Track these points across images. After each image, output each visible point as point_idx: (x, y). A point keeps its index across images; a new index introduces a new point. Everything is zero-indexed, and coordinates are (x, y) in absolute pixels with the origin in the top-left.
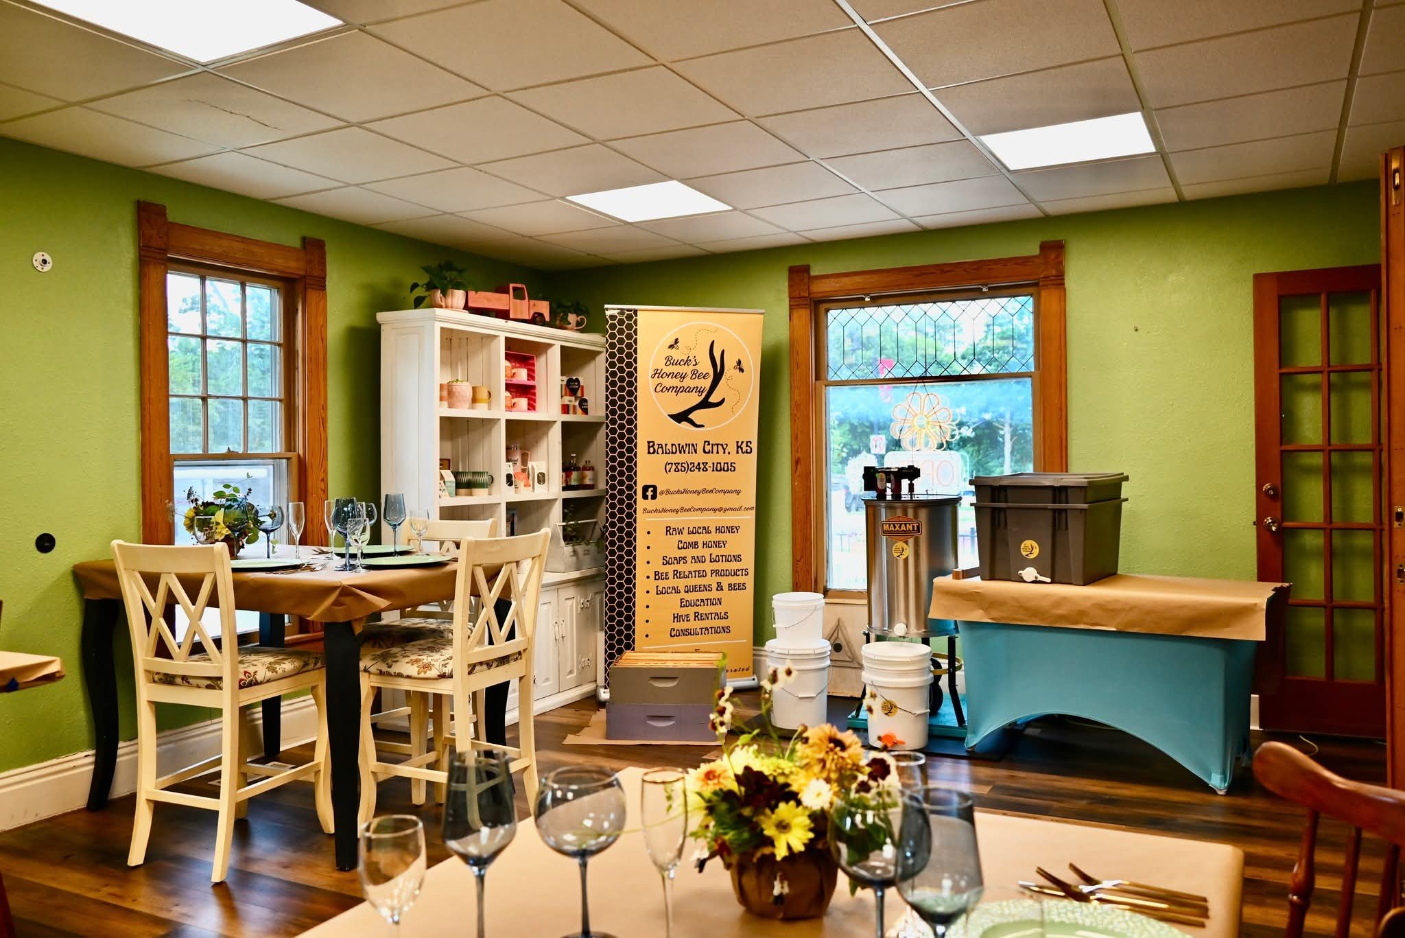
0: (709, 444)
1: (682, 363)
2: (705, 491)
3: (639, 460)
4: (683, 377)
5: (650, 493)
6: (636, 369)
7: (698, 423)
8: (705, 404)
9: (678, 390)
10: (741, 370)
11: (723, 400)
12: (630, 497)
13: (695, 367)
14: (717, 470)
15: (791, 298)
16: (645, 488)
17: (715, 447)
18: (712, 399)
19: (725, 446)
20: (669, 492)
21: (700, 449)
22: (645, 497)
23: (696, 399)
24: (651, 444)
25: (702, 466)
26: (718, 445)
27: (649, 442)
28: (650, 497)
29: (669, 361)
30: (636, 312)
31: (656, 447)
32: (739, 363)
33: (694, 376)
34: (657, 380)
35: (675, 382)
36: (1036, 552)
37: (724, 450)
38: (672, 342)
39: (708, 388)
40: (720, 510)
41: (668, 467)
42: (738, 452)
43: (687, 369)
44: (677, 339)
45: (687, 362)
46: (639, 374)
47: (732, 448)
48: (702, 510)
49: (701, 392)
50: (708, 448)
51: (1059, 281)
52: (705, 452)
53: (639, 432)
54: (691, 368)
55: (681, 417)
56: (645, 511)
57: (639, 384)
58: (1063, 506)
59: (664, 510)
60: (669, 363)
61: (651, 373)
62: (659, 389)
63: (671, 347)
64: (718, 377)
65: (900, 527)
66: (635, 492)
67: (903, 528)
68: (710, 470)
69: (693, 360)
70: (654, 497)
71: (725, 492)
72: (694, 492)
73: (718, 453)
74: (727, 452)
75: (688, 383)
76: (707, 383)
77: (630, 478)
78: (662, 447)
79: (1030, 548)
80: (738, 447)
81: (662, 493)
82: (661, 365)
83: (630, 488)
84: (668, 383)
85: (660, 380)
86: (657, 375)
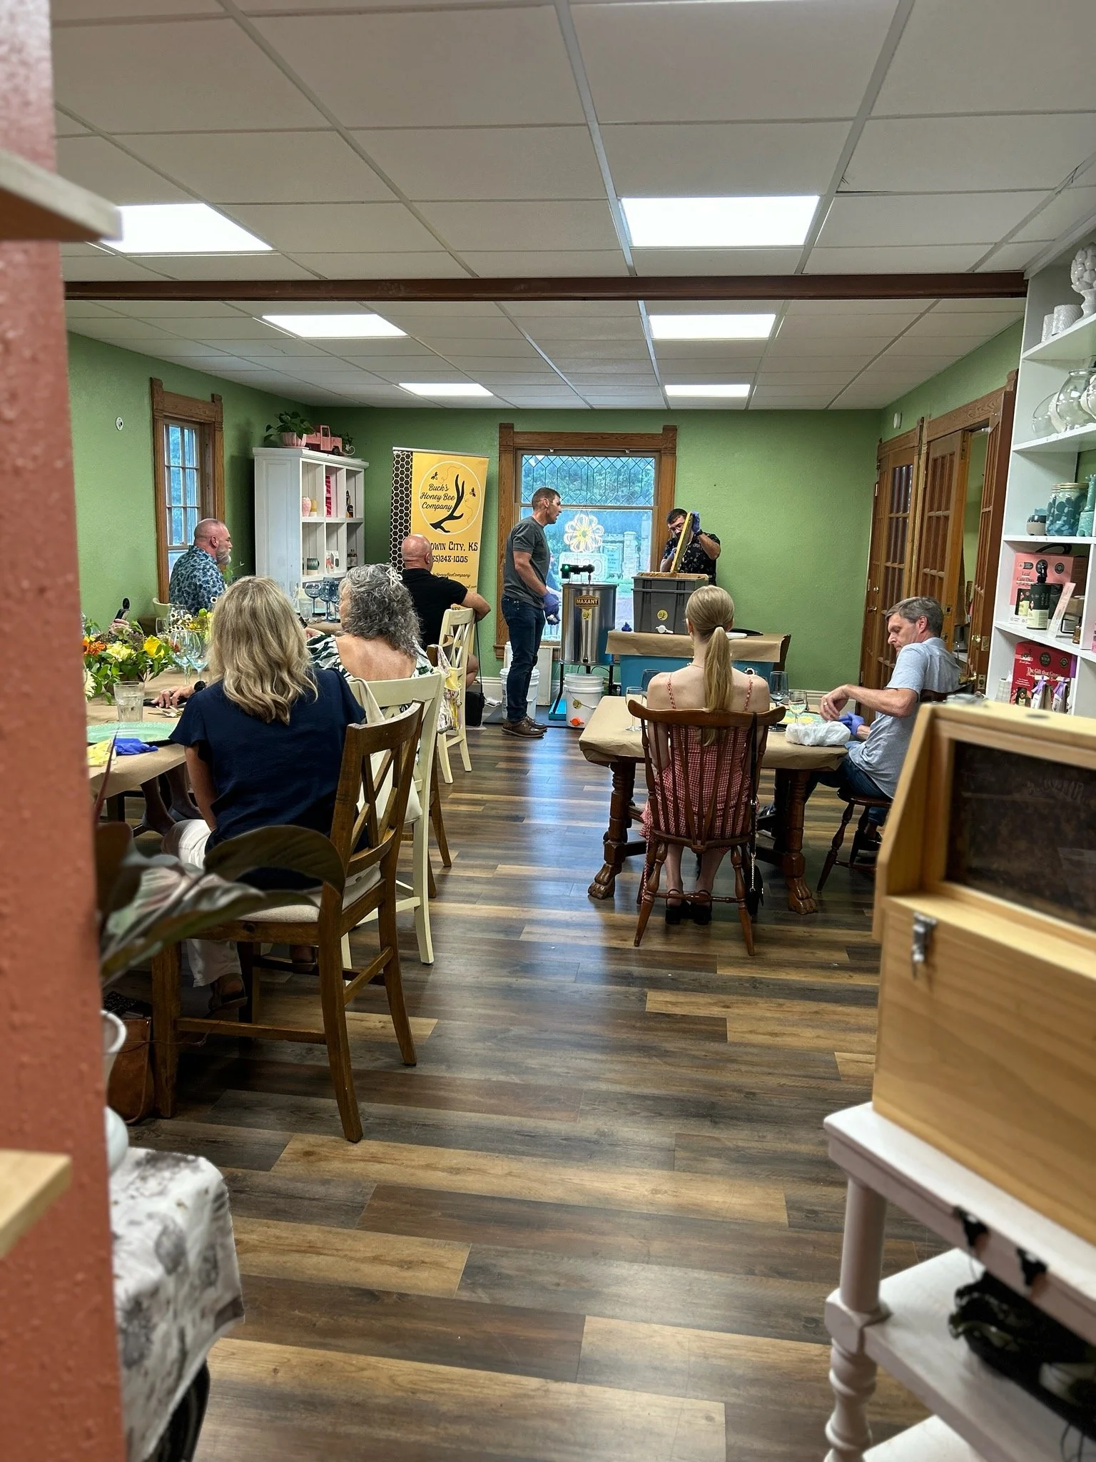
0: (452, 544)
1: (438, 489)
4: (439, 499)
6: (411, 492)
7: (446, 530)
8: (451, 517)
9: (436, 507)
10: (474, 495)
11: (463, 515)
13: (446, 492)
14: (456, 561)
15: (501, 445)
17: (456, 546)
18: (456, 514)
19: (462, 545)
21: (447, 547)
23: (447, 513)
25: (448, 558)
26: (458, 544)
29: (431, 487)
30: (412, 452)
32: (473, 490)
33: (445, 499)
34: (424, 500)
35: (434, 502)
36: (666, 617)
37: (461, 547)
38: (433, 474)
39: (453, 506)
42: (469, 550)
43: (441, 494)
44: (436, 473)
45: (442, 488)
46: (413, 496)
47: (466, 546)
49: (448, 508)
50: (452, 546)
51: (672, 452)
52: (450, 549)
54: (444, 492)
55: (437, 525)
57: (412, 502)
58: (682, 591)
61: (420, 495)
62: (425, 506)
63: (433, 478)
64: (460, 499)
65: (587, 601)
67: (589, 602)
68: (452, 561)
69: (445, 487)
73: (457, 550)
74: (463, 549)
75: (442, 502)
76: (453, 503)
79: (663, 614)
80: (469, 546)
82: (426, 490)
84: (430, 502)
85: (426, 500)
86: (424, 497)
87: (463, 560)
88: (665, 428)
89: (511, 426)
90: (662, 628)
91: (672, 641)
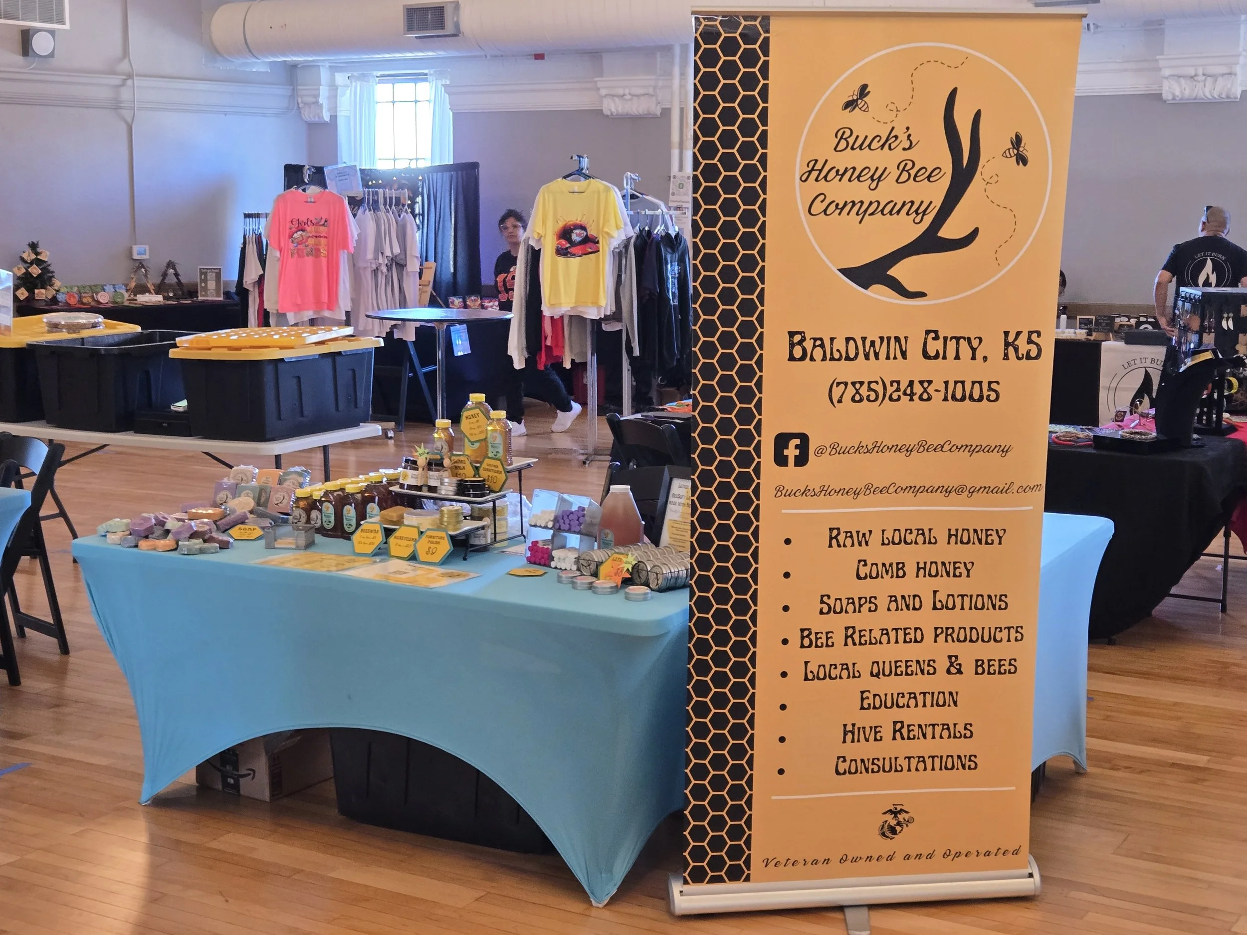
0: (936, 338)
1: (875, 145)
2: (924, 447)
3: (768, 374)
4: (877, 178)
5: (791, 452)
6: (763, 160)
7: (911, 288)
8: (929, 242)
9: (863, 210)
10: (1022, 160)
11: (976, 232)
12: (745, 459)
13: (909, 155)
14: (954, 398)
16: (782, 440)
17: (951, 345)
18: (948, 231)
19: (975, 343)
20: (836, 449)
21: (914, 349)
22: (781, 460)
23: (908, 230)
24: (797, 338)
25: (918, 389)
26: (958, 339)
27: (792, 334)
28: (791, 461)
29: (844, 140)
30: (764, 20)
31: (808, 345)
32: (1017, 141)
33: (905, 176)
34: (814, 187)
35: (860, 191)
37: (974, 350)
38: (851, 92)
39: (938, 203)
40: (960, 490)
41: (837, 392)
42: (1006, 357)
43: (887, 160)
44: (865, 86)
45: (888, 142)
46: (772, 174)
47: (993, 346)
48: (916, 490)
49: (920, 212)
50: (934, 346)
52: (926, 355)
53: (769, 308)
54: (898, 155)
55: (871, 274)
56: (780, 491)
57: (772, 196)
59: (825, 491)
60: (843, 144)
61: (799, 168)
62: (818, 207)
63: (850, 105)
64: (963, 176)
66: (758, 449)
68: (938, 397)
69: (903, 137)
70: (801, 460)
71: (972, 450)
72: (897, 449)
73: (957, 357)
74: (979, 354)
75: (888, 191)
76: (936, 193)
77: (746, 416)
78: (822, 346)
80: (1007, 344)
81: (820, 452)
82: (824, 151)
83: (745, 438)
84: (840, 191)
85: (822, 186)
86: (815, 174)
87: (977, 394)
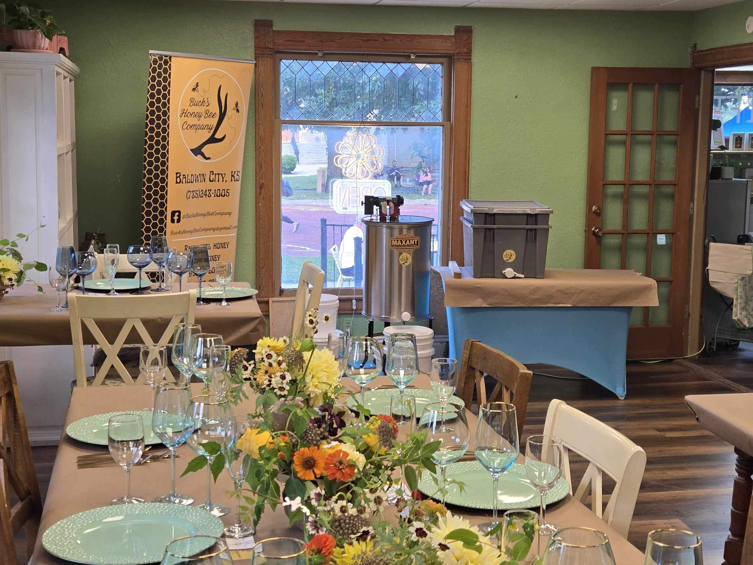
0: (213, 174)
1: (200, 104)
2: (209, 214)
3: (169, 189)
4: (200, 116)
5: (176, 218)
6: (169, 108)
7: (207, 157)
8: (212, 140)
9: (196, 128)
10: (238, 111)
11: (225, 136)
12: (162, 221)
13: (208, 108)
14: (217, 196)
15: (257, 48)
16: (173, 213)
17: (217, 176)
18: (217, 136)
19: (223, 176)
20: (188, 216)
21: (207, 178)
22: (173, 221)
23: (207, 135)
24: (178, 175)
25: (208, 193)
26: (219, 174)
27: (177, 173)
28: (176, 221)
29: (193, 102)
30: (170, 58)
31: (181, 177)
32: (237, 105)
33: (206, 115)
34: (183, 119)
35: (196, 121)
36: (513, 258)
37: (223, 178)
38: (194, 85)
39: (215, 126)
40: (217, 229)
41: (189, 194)
42: (232, 181)
43: (202, 110)
44: (197, 83)
45: (203, 103)
46: (171, 114)
47: (228, 177)
48: (206, 230)
49: (210, 129)
50: (212, 177)
51: (467, 57)
52: (210, 181)
53: (170, 164)
54: (205, 108)
55: (197, 151)
56: (172, 233)
57: (171, 122)
59: (185, 232)
60: (192, 104)
61: (180, 112)
62: (185, 126)
63: (194, 89)
64: (222, 116)
65: (406, 242)
66: (166, 217)
67: (408, 243)
68: (213, 195)
69: (206, 102)
70: (179, 221)
71: (221, 214)
72: (202, 215)
73: (218, 181)
74: (224, 180)
75: (204, 121)
76: (215, 121)
77: (162, 205)
78: (185, 178)
79: (510, 255)
80: (232, 176)
81: (184, 217)
82: (187, 105)
83: (162, 213)
84: (192, 121)
85: (185, 119)
86: (184, 114)
87: (223, 194)
88: (458, 30)
89: (270, 24)
90: (509, 272)
91: (526, 287)
